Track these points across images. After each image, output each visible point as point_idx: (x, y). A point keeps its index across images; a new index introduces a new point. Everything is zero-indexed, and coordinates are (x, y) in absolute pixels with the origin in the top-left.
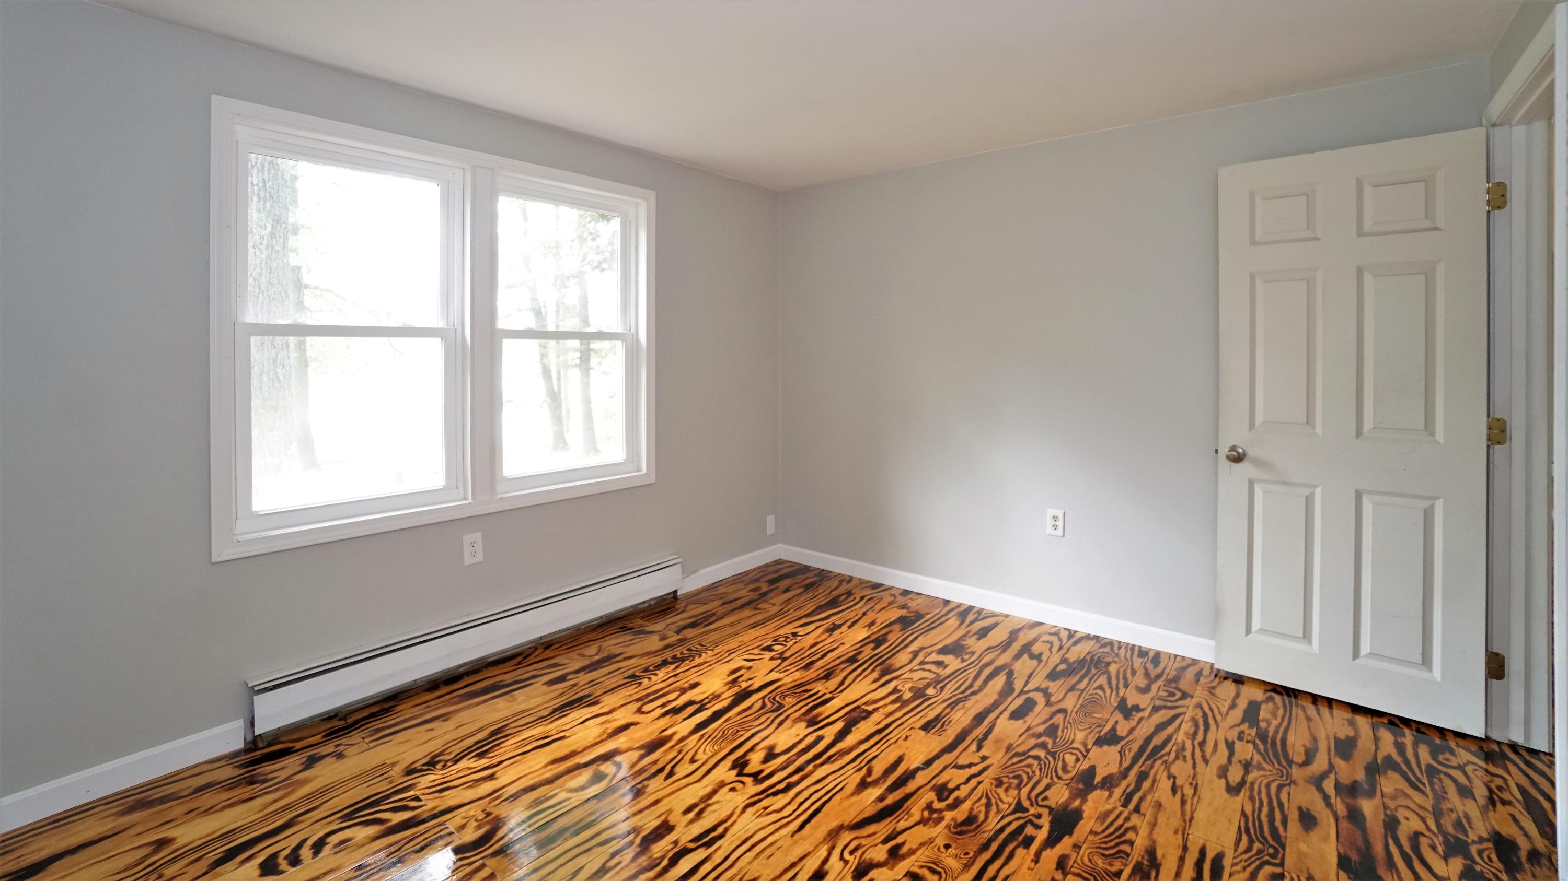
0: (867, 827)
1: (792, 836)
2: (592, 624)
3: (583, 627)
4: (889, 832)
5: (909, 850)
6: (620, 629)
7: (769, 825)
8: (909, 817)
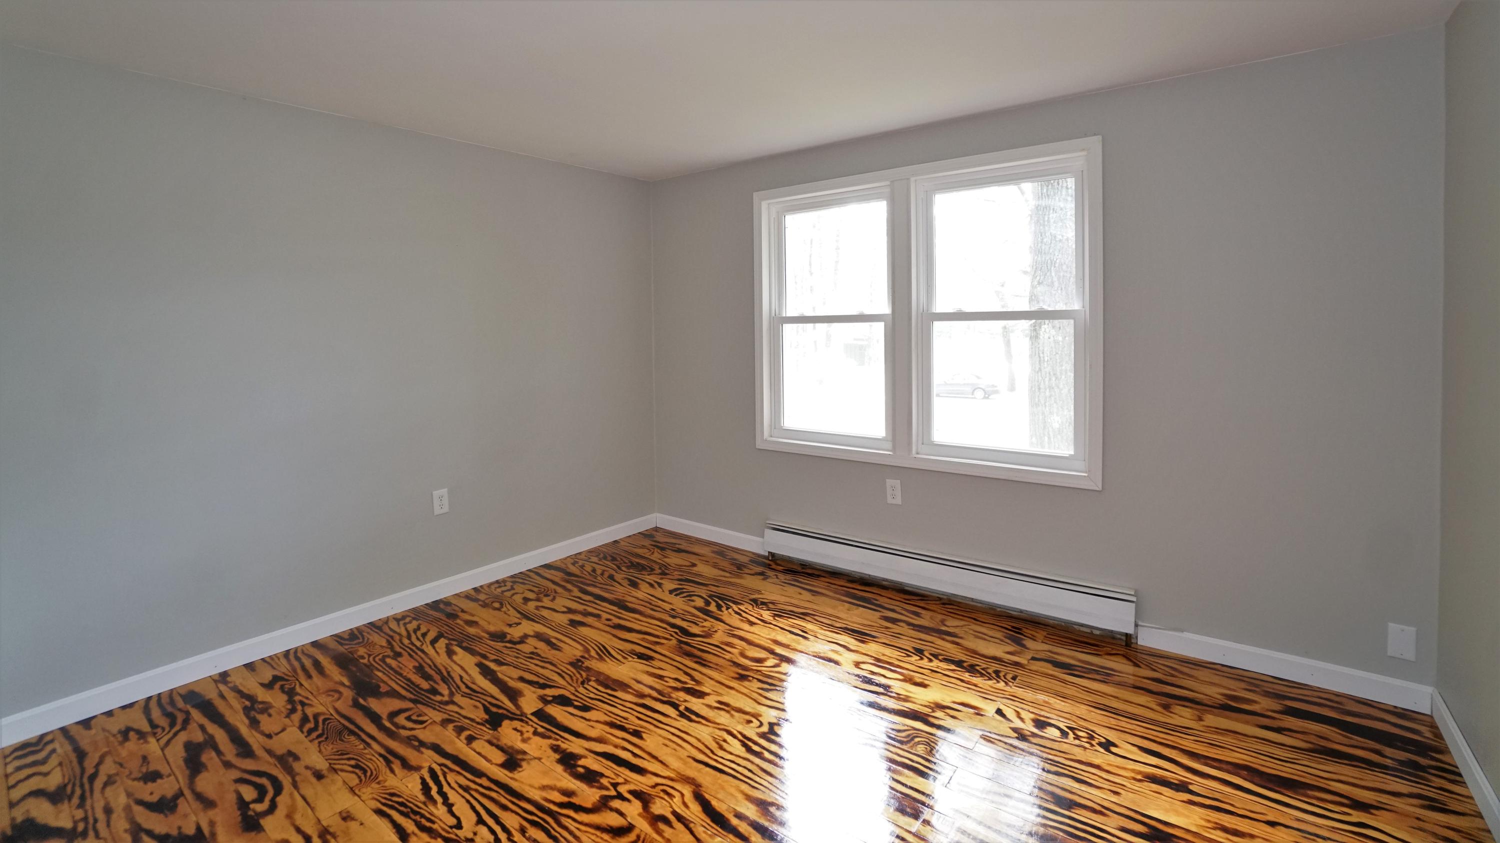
0: (697, 803)
1: (689, 757)
2: (1008, 611)
3: (999, 609)
4: (688, 818)
5: (663, 831)
6: (1013, 627)
7: (703, 744)
8: (710, 836)
